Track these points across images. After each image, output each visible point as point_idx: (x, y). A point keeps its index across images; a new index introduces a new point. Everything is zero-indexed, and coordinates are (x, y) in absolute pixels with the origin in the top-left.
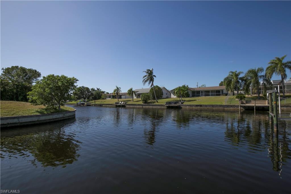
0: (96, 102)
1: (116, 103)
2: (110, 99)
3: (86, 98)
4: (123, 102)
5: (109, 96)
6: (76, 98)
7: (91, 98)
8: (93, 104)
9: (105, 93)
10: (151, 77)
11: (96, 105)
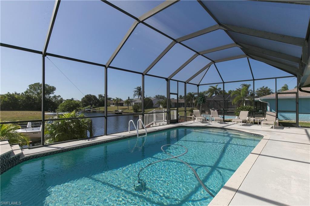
0: (100, 109)
1: (115, 111)
2: (114, 106)
3: (93, 105)
4: (121, 110)
5: (113, 103)
6: (84, 104)
7: (97, 105)
8: (98, 110)
9: (112, 100)
10: (140, 92)
11: (101, 111)
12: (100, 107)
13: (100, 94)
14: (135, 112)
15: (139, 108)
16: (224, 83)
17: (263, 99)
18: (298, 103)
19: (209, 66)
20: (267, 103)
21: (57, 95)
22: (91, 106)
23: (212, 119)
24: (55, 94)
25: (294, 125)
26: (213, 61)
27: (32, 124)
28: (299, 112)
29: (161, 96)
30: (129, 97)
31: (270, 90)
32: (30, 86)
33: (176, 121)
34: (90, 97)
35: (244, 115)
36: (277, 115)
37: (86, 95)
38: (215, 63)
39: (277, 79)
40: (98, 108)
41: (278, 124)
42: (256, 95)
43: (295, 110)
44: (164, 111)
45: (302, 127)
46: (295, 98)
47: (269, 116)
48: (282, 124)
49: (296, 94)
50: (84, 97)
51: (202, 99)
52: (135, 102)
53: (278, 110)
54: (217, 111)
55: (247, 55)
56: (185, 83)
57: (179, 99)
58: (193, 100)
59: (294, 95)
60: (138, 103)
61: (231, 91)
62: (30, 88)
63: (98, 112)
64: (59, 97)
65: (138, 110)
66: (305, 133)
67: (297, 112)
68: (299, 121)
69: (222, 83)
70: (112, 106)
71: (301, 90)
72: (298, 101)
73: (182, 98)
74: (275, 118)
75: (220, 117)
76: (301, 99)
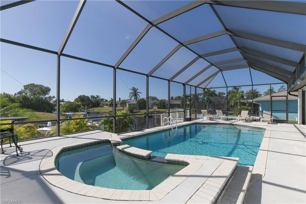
0: (94, 110)
2: (107, 107)
3: (86, 106)
5: (107, 104)
7: (90, 106)
8: (92, 111)
9: (104, 101)
10: (136, 93)
11: (95, 112)
12: (94, 108)
13: (92, 95)
14: (130, 113)
15: (134, 108)
16: (227, 87)
17: (256, 101)
18: (288, 104)
19: (216, 74)
20: (259, 104)
21: (52, 96)
22: (84, 107)
23: (219, 118)
24: (50, 95)
25: (284, 121)
26: (221, 70)
27: (52, 123)
28: (289, 111)
29: (153, 97)
30: (120, 98)
31: (258, 92)
32: (24, 86)
33: (190, 119)
34: (83, 98)
35: (245, 114)
36: (271, 114)
37: (79, 95)
38: (222, 72)
39: (271, 85)
40: (93, 109)
41: (272, 121)
42: (245, 97)
43: (286, 110)
44: (177, 111)
45: (290, 123)
46: (286, 100)
47: (265, 114)
48: (275, 121)
49: (286, 97)
50: (77, 98)
51: (208, 100)
52: (129, 103)
53: (272, 110)
54: (222, 111)
55: (249, 66)
56: (196, 87)
57: (170, 100)
58: (188, 101)
59: (285, 98)
60: (132, 104)
61: (220, 92)
62: (24, 88)
63: (92, 113)
64: (53, 98)
65: (133, 110)
66: (294, 126)
67: (287, 112)
68: (289, 120)
69: (226, 87)
70: (106, 107)
71: (290, 94)
72: (288, 102)
73: (174, 100)
74: (270, 116)
75: (225, 116)
76: (290, 101)
